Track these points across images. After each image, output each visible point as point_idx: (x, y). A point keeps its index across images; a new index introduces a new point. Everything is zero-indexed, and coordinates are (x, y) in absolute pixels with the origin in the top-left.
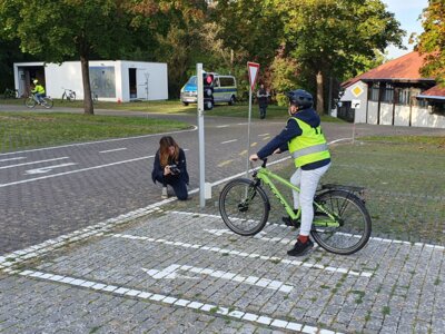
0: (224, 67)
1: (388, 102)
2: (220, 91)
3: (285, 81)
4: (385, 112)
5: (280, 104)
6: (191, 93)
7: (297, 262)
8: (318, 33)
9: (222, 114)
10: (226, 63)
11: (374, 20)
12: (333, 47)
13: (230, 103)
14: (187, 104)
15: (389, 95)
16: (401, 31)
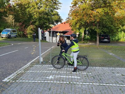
0: (12, 27)
1: (55, 37)
2: (12, 34)
3: (30, 31)
4: (54, 39)
5: (29, 37)
6: (4, 34)
7: (75, 73)
8: (42, 19)
9: (15, 40)
10: (12, 26)
11: (56, 16)
12: (45, 23)
13: (15, 37)
14: (2, 38)
15: (55, 35)
16: (61, 19)
